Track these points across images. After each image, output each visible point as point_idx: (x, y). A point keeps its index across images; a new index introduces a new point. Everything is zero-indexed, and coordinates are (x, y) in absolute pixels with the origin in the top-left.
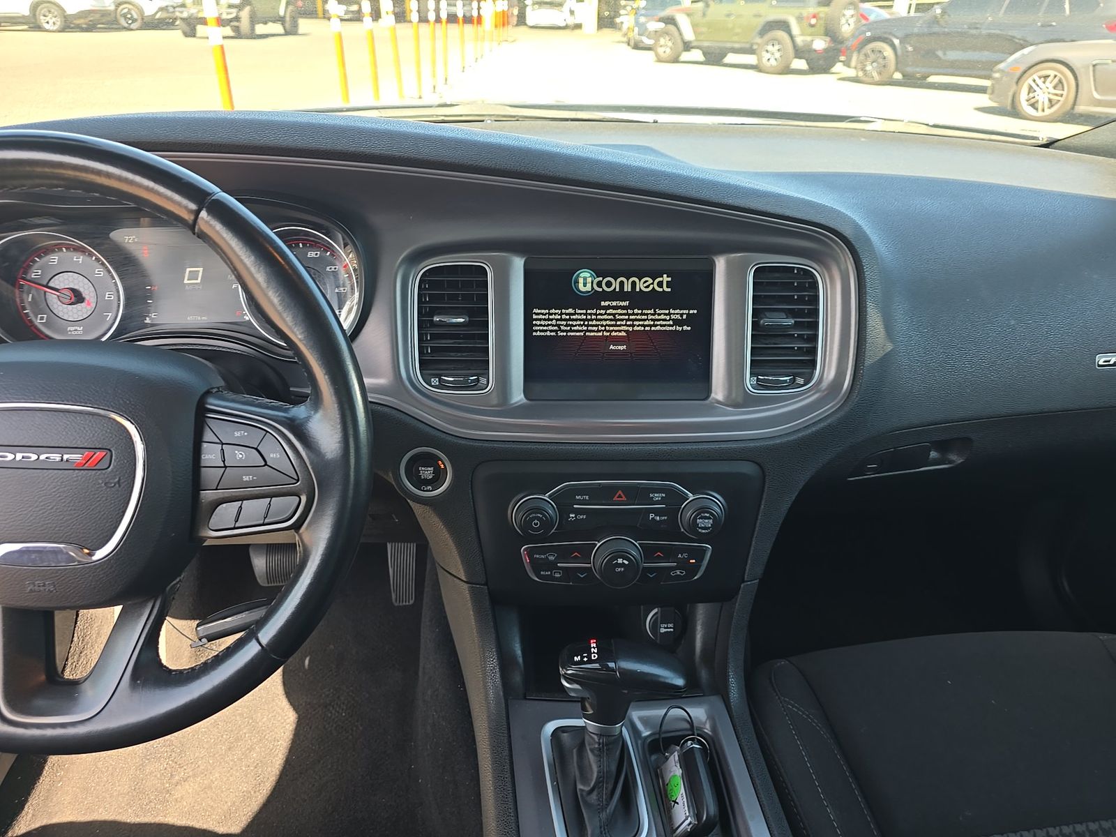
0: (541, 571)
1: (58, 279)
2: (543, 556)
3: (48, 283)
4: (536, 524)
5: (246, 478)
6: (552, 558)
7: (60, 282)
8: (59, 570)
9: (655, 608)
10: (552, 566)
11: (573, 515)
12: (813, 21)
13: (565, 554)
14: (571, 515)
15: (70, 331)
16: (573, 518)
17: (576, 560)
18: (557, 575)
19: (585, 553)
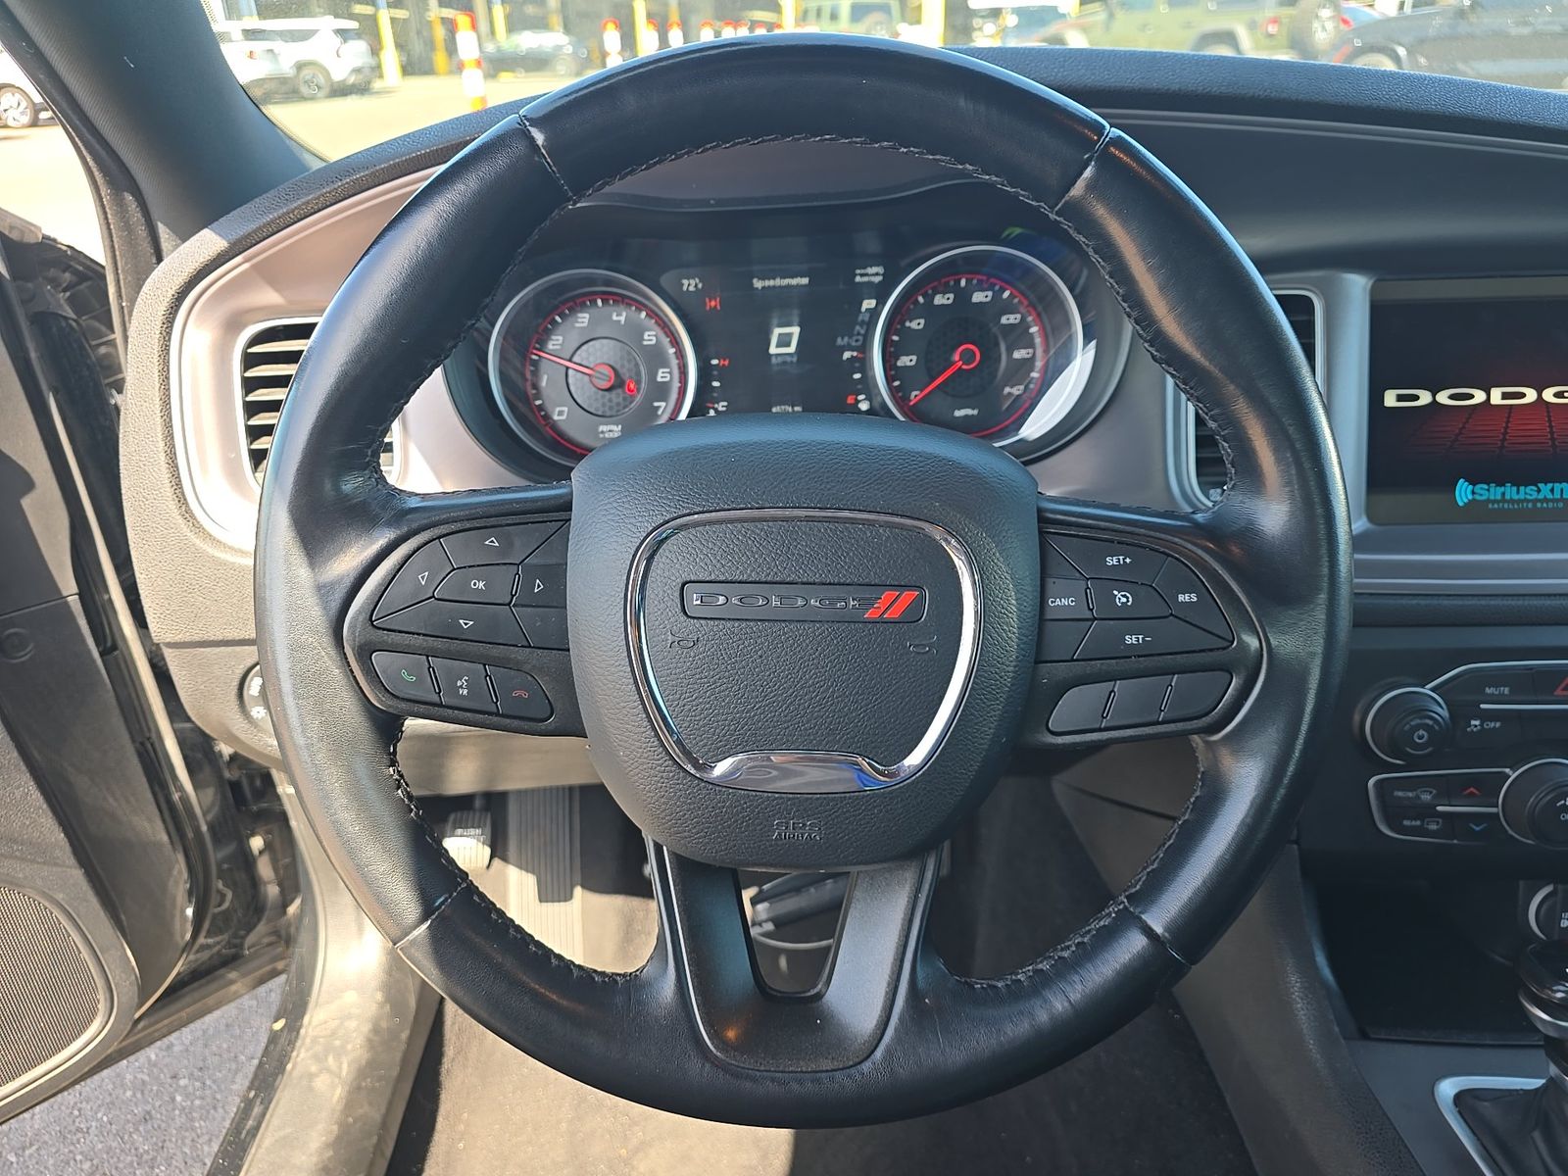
0: (1404, 819)
1: (587, 351)
2: (1410, 794)
3: (572, 356)
4: (1420, 738)
5: (1131, 640)
6: (1426, 797)
7: (589, 354)
8: (833, 799)
9: (1548, 884)
10: (1428, 812)
11: (1477, 723)
12: (1272, 29)
13: (1450, 789)
14: (1473, 722)
15: (602, 432)
16: (1476, 726)
17: (1471, 800)
18: (1433, 827)
19: (1487, 788)
